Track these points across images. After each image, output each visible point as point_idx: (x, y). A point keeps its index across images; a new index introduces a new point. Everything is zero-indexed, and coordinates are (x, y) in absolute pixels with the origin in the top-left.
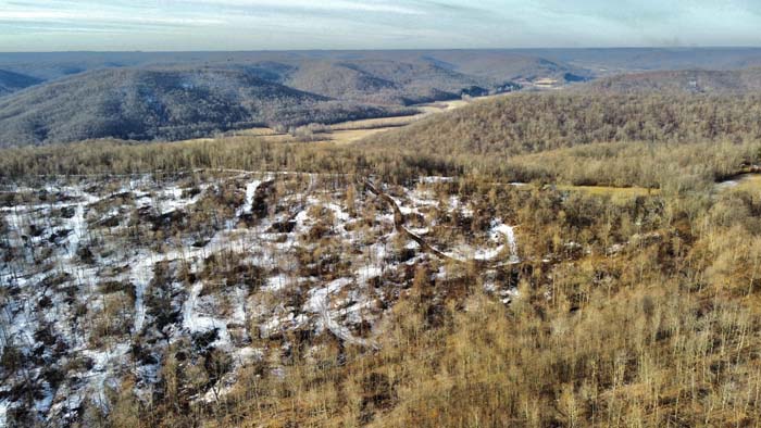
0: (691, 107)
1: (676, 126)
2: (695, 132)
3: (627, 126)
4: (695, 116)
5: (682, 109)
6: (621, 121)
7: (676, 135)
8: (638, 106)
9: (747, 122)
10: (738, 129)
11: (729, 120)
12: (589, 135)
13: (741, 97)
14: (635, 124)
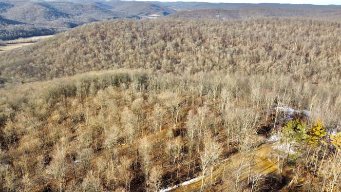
0: (212, 29)
1: (203, 41)
2: (214, 45)
3: (174, 41)
4: (214, 34)
5: (207, 29)
6: (171, 38)
7: (203, 48)
8: (182, 27)
9: (244, 37)
10: (239, 43)
11: (234, 37)
12: (149, 48)
13: (240, 22)
14: (179, 40)
